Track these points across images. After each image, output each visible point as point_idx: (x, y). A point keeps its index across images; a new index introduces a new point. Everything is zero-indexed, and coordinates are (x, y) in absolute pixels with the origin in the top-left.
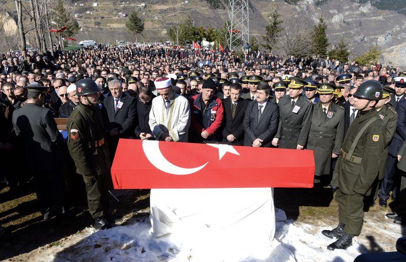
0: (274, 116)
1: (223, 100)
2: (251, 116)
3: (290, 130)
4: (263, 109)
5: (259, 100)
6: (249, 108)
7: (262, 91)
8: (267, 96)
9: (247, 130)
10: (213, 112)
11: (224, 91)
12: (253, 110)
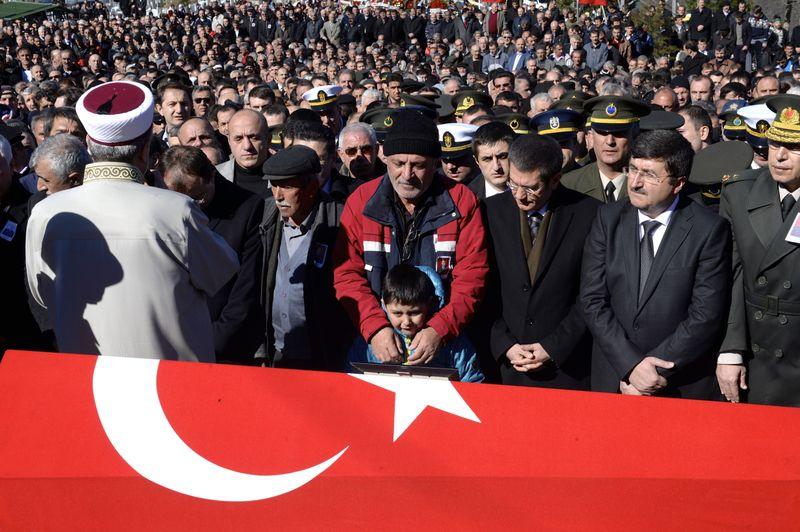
0: (706, 265)
1: (483, 204)
2: (611, 268)
3: (783, 320)
4: (658, 237)
5: (637, 200)
6: (598, 235)
7: (649, 164)
8: (674, 184)
9: (600, 325)
10: (443, 246)
11: (482, 164)
12: (617, 243)
